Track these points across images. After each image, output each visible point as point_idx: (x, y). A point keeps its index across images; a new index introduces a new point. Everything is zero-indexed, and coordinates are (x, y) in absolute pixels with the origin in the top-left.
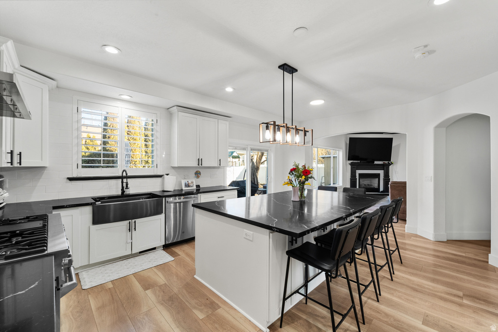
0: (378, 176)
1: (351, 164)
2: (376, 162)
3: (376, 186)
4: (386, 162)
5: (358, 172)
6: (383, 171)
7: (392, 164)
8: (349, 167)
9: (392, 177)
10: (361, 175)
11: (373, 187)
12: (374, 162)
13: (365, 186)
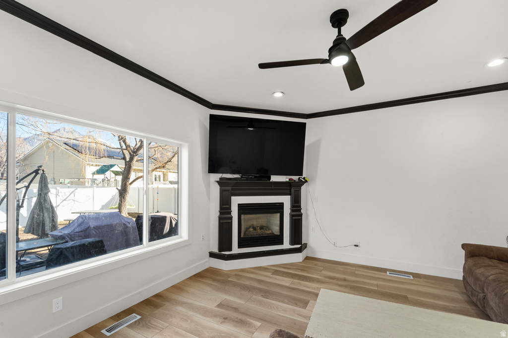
0: (279, 208)
1: (221, 182)
2: (275, 178)
3: (276, 230)
4: (295, 178)
5: (237, 201)
6: (289, 197)
7: (306, 181)
8: (216, 190)
9: (307, 210)
10: (243, 208)
11: (270, 232)
12: (270, 178)
13: (254, 231)
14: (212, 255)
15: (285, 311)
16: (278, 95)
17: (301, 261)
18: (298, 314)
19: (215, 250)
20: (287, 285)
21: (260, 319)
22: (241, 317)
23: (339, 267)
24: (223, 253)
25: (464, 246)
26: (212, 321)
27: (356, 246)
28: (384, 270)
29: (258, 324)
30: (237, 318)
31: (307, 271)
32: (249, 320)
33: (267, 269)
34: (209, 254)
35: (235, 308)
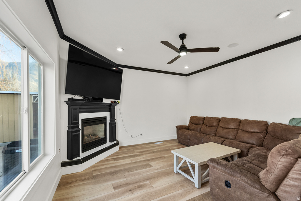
0: (104, 120)
6: (109, 113)
7: (118, 103)
10: (86, 122)
11: (97, 137)
12: (102, 100)
13: (88, 138)
14: (64, 164)
15: (148, 171)
16: (120, 50)
17: (119, 150)
18: (154, 170)
19: (65, 159)
20: (130, 162)
21: (145, 180)
22: (136, 185)
23: (138, 147)
24: (74, 159)
25: (177, 127)
26: (126, 196)
27: (141, 135)
28: (153, 143)
29: (148, 182)
30: (135, 187)
31: (128, 153)
32: (142, 183)
33: (107, 160)
34: (60, 164)
35: (126, 184)
